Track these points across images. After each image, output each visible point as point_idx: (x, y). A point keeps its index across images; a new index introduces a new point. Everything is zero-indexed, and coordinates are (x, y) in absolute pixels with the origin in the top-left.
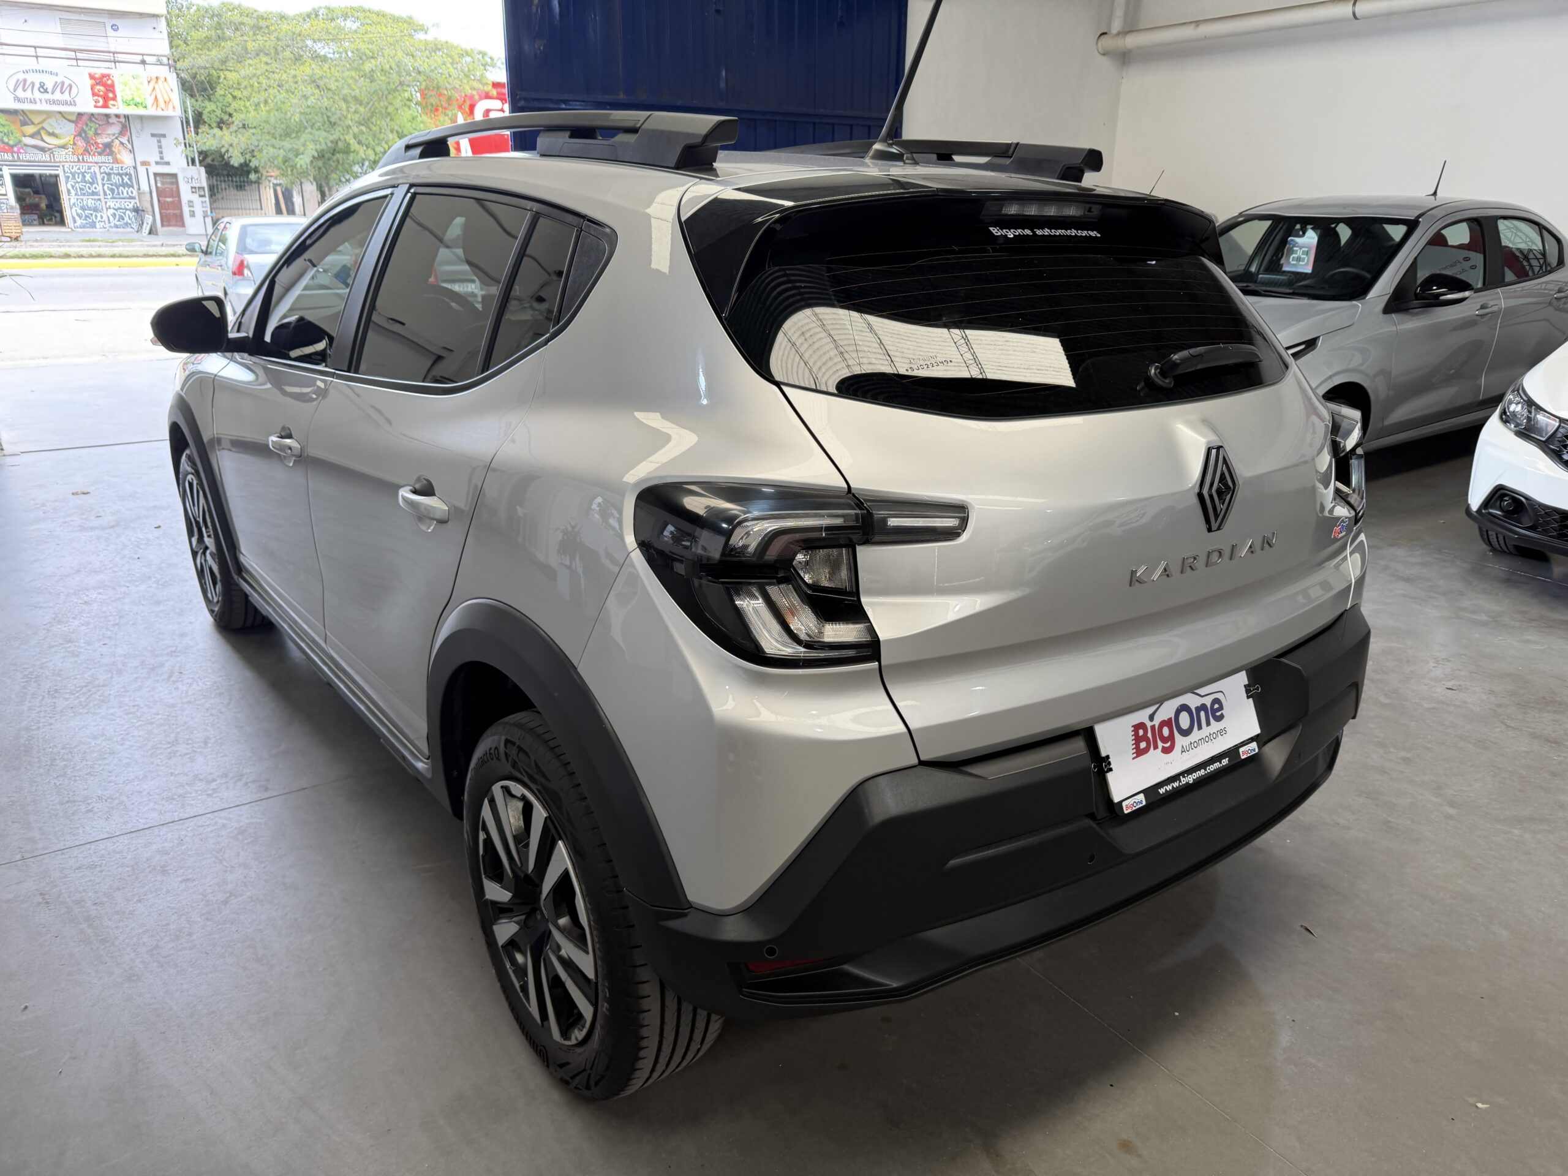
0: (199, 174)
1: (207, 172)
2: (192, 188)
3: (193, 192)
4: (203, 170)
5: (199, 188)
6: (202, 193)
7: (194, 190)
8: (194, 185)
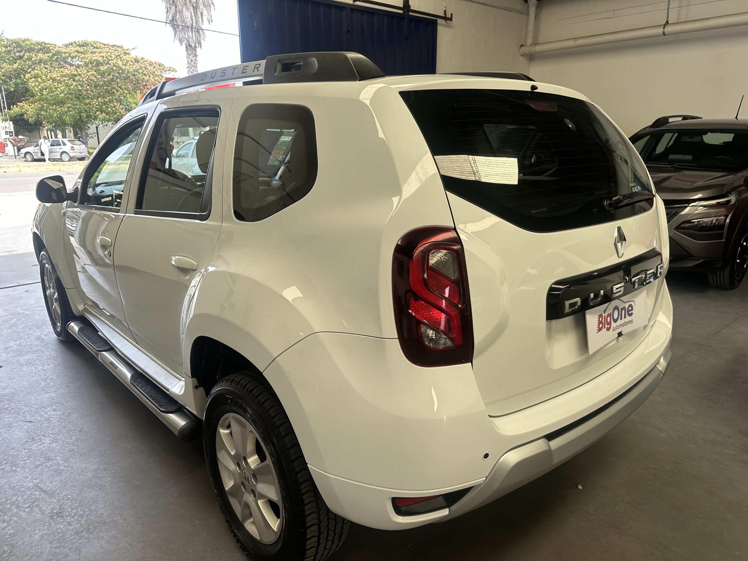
0: (10, 125)
1: (13, 124)
2: (6, 132)
3: (6, 134)
4: (11, 122)
5: (9, 132)
6: (11, 135)
7: (6, 133)
8: (7, 130)
